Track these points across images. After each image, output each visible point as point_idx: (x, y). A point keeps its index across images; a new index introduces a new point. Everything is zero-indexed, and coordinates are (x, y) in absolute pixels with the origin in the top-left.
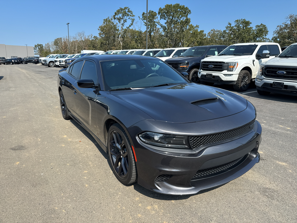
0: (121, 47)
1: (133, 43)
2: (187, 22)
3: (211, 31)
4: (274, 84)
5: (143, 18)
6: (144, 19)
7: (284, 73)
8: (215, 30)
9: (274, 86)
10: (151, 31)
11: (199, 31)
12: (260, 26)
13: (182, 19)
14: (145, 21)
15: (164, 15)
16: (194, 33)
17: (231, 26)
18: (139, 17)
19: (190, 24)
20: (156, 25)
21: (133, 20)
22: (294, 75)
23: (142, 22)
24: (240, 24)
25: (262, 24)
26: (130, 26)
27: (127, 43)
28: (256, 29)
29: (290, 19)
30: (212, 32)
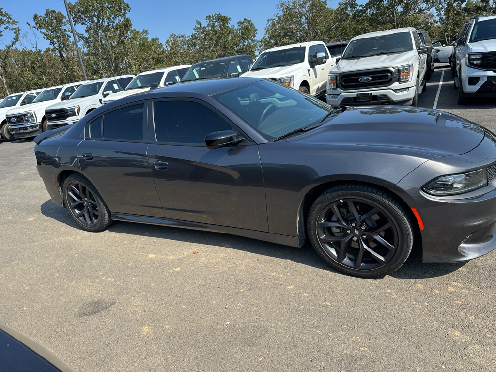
0: (6, 86)
1: (29, 75)
2: (127, 25)
3: (170, 37)
4: (359, 98)
5: (38, 25)
6: (40, 27)
7: (369, 79)
8: (175, 36)
9: (359, 100)
10: (60, 47)
11: (149, 39)
12: (244, 22)
13: (116, 21)
14: (44, 30)
15: (80, 16)
16: (144, 44)
17: (202, 26)
18: (28, 23)
19: (132, 29)
20: (68, 36)
21: (17, 31)
22: (382, 79)
23: (38, 32)
24: (215, 22)
25: (245, 20)
26: (13, 43)
27: (14, 77)
28: (240, 27)
29: (282, 9)
30: (172, 39)
